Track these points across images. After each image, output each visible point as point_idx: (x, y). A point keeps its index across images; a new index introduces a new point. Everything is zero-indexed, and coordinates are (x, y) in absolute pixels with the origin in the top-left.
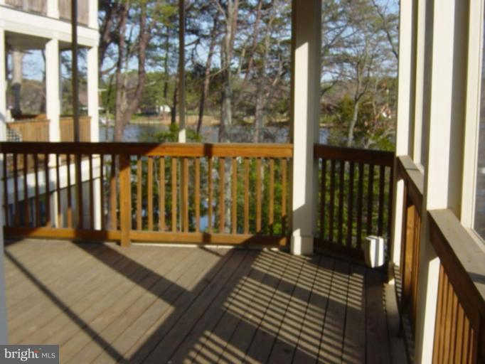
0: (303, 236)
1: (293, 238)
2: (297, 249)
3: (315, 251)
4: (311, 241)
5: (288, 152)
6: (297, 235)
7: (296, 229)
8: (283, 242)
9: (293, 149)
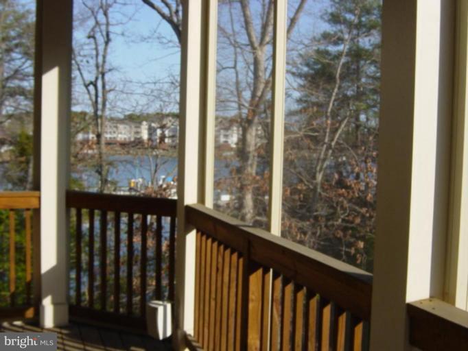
0: (55, 303)
1: (43, 307)
2: (49, 320)
3: (70, 321)
4: (65, 308)
5: (34, 202)
6: (47, 303)
7: (46, 296)
8: (30, 313)
9: (39, 198)
